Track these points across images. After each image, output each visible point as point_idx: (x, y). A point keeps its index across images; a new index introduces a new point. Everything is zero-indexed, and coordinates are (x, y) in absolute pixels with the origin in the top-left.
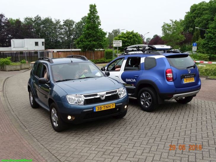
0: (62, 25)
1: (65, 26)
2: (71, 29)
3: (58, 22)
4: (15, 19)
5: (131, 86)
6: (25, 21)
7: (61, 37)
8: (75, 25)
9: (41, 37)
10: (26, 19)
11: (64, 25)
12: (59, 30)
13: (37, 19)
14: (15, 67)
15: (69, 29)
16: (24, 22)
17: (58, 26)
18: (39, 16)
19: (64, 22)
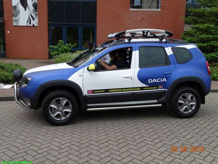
5: (157, 89)
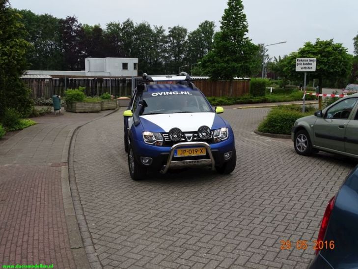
0: (167, 36)
1: (171, 38)
2: (181, 42)
3: (160, 31)
4: (93, 26)
6: (107, 29)
7: (163, 57)
8: (189, 36)
9: (133, 56)
10: (109, 25)
11: (170, 36)
12: (161, 44)
13: (127, 26)
14: (91, 106)
15: (178, 42)
16: (106, 31)
17: (161, 38)
18: (130, 21)
19: (170, 32)
